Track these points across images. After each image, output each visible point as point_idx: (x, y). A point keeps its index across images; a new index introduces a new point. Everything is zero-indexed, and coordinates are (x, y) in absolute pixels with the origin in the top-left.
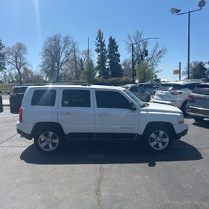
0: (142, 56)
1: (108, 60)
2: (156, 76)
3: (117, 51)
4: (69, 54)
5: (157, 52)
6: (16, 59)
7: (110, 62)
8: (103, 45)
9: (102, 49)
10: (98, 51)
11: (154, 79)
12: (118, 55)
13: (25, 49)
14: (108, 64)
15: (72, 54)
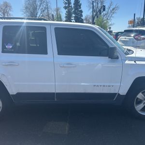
0: (100, 11)
1: (74, 15)
2: (110, 28)
3: (80, 8)
4: (43, 11)
5: (111, 9)
6: (4, 14)
7: (75, 17)
8: (69, 3)
9: (69, 6)
10: (65, 8)
11: (109, 30)
12: (81, 12)
13: (10, 7)
14: (73, 18)
15: (46, 11)
